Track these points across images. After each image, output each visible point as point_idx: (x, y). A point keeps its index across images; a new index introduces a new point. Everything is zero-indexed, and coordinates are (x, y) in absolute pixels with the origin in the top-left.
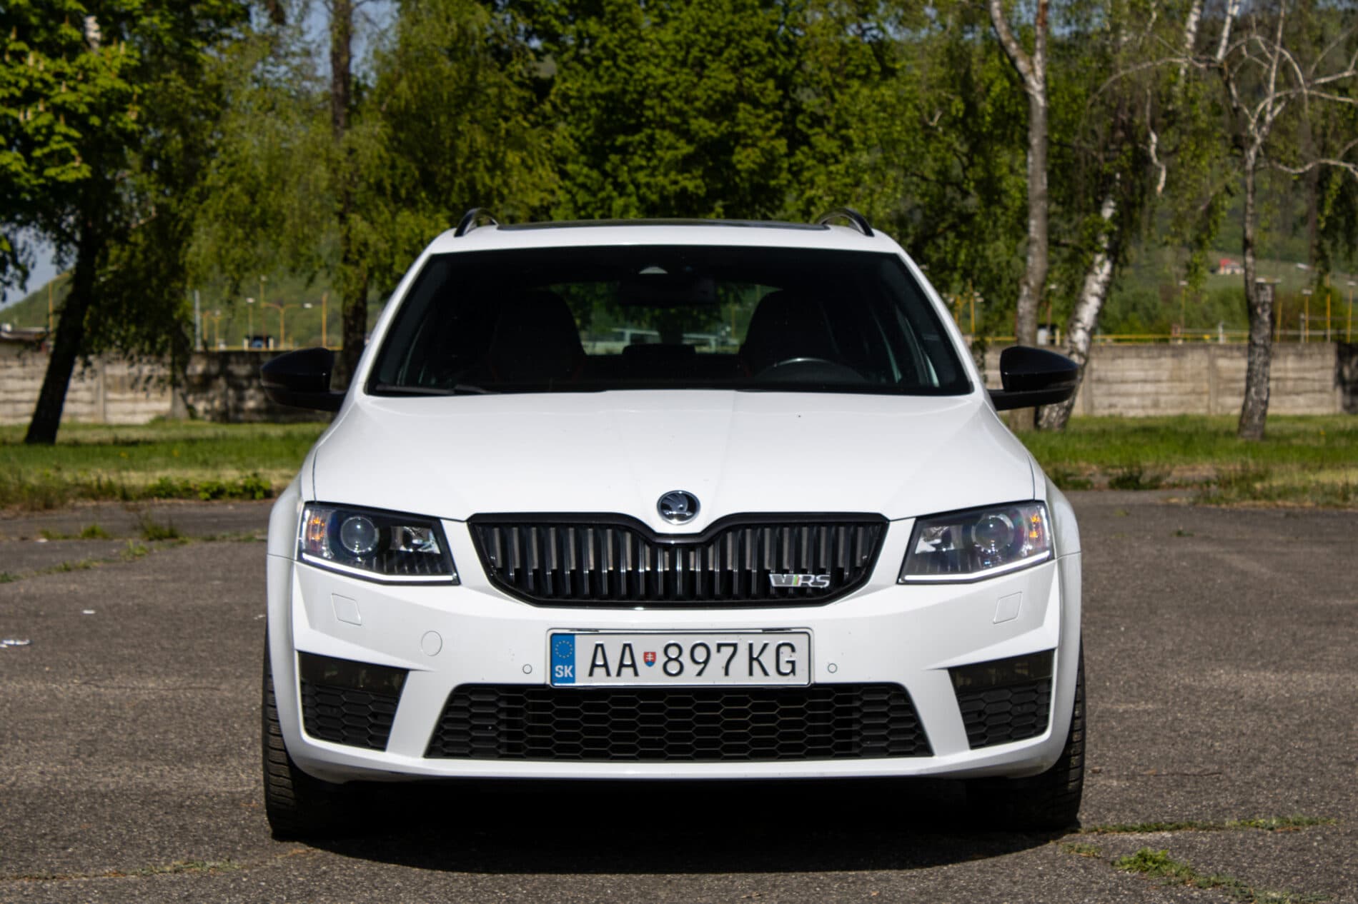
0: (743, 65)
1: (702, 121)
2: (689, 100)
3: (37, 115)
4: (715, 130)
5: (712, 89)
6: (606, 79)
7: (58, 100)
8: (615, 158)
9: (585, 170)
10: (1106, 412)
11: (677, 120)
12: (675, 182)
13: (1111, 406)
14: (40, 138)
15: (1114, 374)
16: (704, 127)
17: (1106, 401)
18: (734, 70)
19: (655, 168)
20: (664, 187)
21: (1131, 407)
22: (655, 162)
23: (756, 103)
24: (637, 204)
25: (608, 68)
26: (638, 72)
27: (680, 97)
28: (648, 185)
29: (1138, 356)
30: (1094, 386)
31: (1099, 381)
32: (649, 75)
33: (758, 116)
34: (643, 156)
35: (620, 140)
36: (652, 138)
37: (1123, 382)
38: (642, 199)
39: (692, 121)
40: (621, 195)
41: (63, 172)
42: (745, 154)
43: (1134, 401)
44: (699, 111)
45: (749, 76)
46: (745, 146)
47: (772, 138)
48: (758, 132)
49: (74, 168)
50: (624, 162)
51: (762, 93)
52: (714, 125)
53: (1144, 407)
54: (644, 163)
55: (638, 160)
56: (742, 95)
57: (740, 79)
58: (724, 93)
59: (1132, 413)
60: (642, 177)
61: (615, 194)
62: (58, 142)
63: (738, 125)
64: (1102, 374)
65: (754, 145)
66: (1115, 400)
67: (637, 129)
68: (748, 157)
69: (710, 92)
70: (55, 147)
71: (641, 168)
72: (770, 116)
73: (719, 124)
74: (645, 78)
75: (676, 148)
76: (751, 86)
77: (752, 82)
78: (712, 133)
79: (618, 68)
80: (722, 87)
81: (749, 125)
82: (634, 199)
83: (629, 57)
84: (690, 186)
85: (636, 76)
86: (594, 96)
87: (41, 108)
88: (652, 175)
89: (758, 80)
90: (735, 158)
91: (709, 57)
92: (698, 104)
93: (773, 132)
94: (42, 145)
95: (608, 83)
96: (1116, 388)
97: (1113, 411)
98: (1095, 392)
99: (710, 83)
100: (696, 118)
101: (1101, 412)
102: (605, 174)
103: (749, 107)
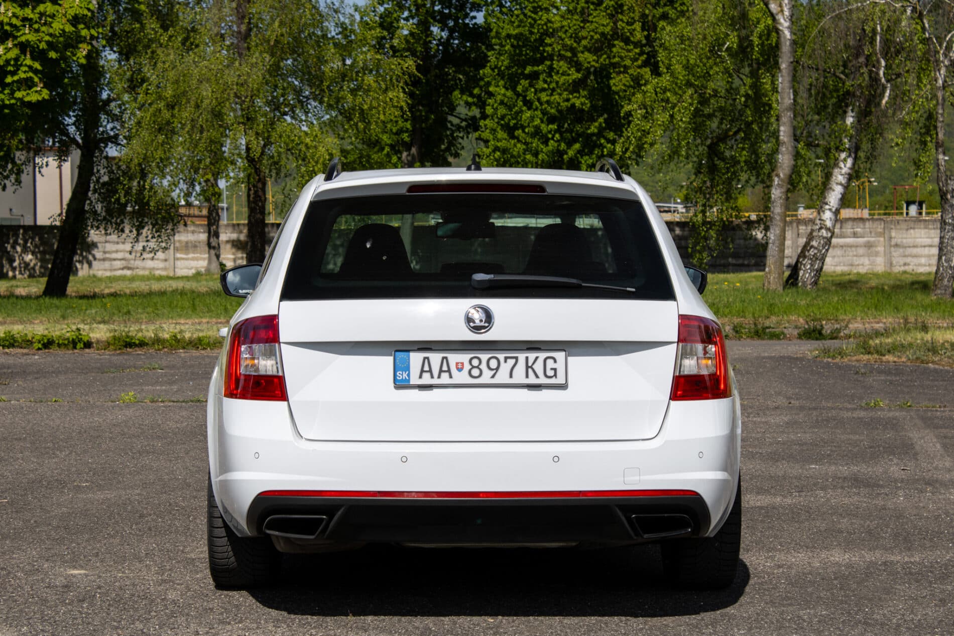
0: (617, 13)
1: (587, 54)
2: (578, 40)
3: (8, 50)
4: (597, 62)
5: (593, 31)
6: (516, 23)
7: (23, 39)
8: (524, 83)
9: (503, 91)
10: (902, 269)
11: (569, 54)
12: (568, 100)
13: (905, 264)
14: (10, 68)
15: (909, 240)
16: (587, 58)
17: (902, 261)
18: (611, 16)
19: (553, 90)
20: (559, 103)
21: (920, 265)
22: (553, 85)
23: (627, 41)
24: (541, 116)
25: (518, 16)
26: (540, 19)
27: (571, 37)
28: (548, 102)
29: (926, 228)
30: (893, 249)
31: (896, 245)
32: (549, 21)
33: (629, 51)
34: (545, 82)
35: (529, 69)
36: (551, 68)
37: (914, 247)
38: (544, 113)
39: (580, 55)
40: (529, 109)
41: (28, 94)
42: (618, 79)
43: (923, 260)
44: (585, 47)
45: (622, 20)
46: (619, 73)
47: (639, 67)
48: (628, 62)
49: (36, 92)
50: (531, 85)
51: (631, 33)
52: (595, 58)
53: (929, 265)
54: (546, 86)
55: (541, 84)
56: (616, 34)
57: (615, 23)
58: (603, 34)
59: (921, 270)
60: (544, 97)
61: (524, 108)
62: (25, 72)
63: (614, 57)
64: (899, 241)
65: (625, 72)
66: (908, 260)
67: (541, 61)
68: (621, 81)
69: (592, 33)
70: (23, 76)
71: (544, 90)
72: (637, 51)
73: (599, 57)
74: (546, 24)
75: (569, 75)
76: (623, 28)
77: (624, 25)
78: (593, 63)
79: (525, 15)
80: (601, 29)
81: (621, 58)
82: (539, 113)
83: (534, 7)
84: (578, 103)
85: (539, 22)
86: (509, 36)
87: (10, 45)
88: (552, 95)
89: (628, 23)
90: (612, 82)
91: (592, 7)
92: (584, 42)
93: (640, 62)
94: (13, 73)
95: (519, 26)
96: (909, 251)
97: (907, 268)
98: (894, 254)
99: (592, 27)
100: (583, 52)
101: (897, 269)
102: (518, 95)
103: (622, 44)
